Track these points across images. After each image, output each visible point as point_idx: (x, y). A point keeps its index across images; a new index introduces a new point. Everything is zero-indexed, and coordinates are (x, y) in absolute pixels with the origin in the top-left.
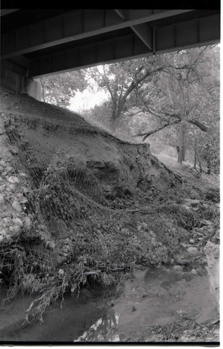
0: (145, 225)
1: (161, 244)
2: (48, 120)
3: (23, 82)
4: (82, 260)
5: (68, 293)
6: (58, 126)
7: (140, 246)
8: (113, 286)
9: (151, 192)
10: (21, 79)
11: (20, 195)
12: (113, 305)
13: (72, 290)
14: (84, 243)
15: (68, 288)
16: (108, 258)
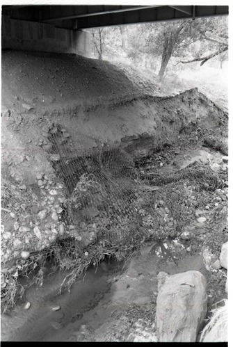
0: (162, 202)
1: (172, 219)
2: (89, 102)
3: (72, 38)
4: (102, 244)
5: (91, 266)
6: (97, 106)
7: (152, 224)
8: (122, 262)
9: (196, 133)
10: (70, 34)
11: (57, 206)
12: (116, 281)
13: (94, 264)
14: (105, 229)
15: (92, 263)
16: (121, 241)
